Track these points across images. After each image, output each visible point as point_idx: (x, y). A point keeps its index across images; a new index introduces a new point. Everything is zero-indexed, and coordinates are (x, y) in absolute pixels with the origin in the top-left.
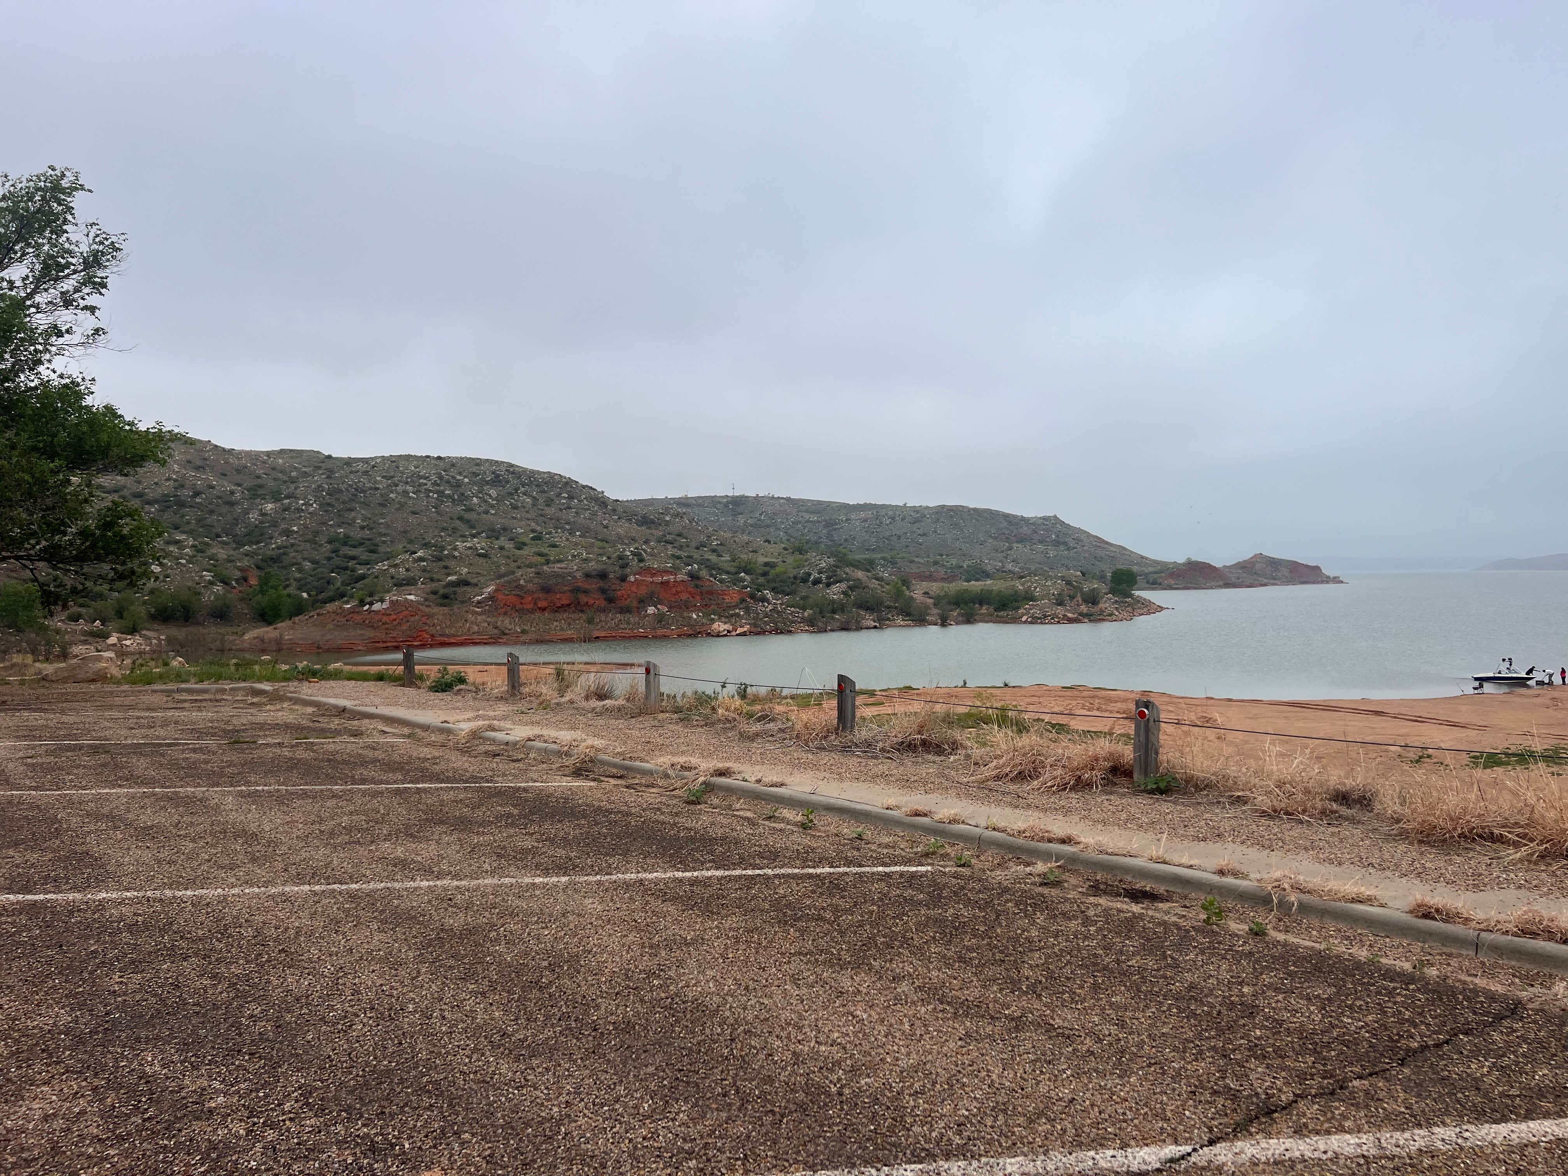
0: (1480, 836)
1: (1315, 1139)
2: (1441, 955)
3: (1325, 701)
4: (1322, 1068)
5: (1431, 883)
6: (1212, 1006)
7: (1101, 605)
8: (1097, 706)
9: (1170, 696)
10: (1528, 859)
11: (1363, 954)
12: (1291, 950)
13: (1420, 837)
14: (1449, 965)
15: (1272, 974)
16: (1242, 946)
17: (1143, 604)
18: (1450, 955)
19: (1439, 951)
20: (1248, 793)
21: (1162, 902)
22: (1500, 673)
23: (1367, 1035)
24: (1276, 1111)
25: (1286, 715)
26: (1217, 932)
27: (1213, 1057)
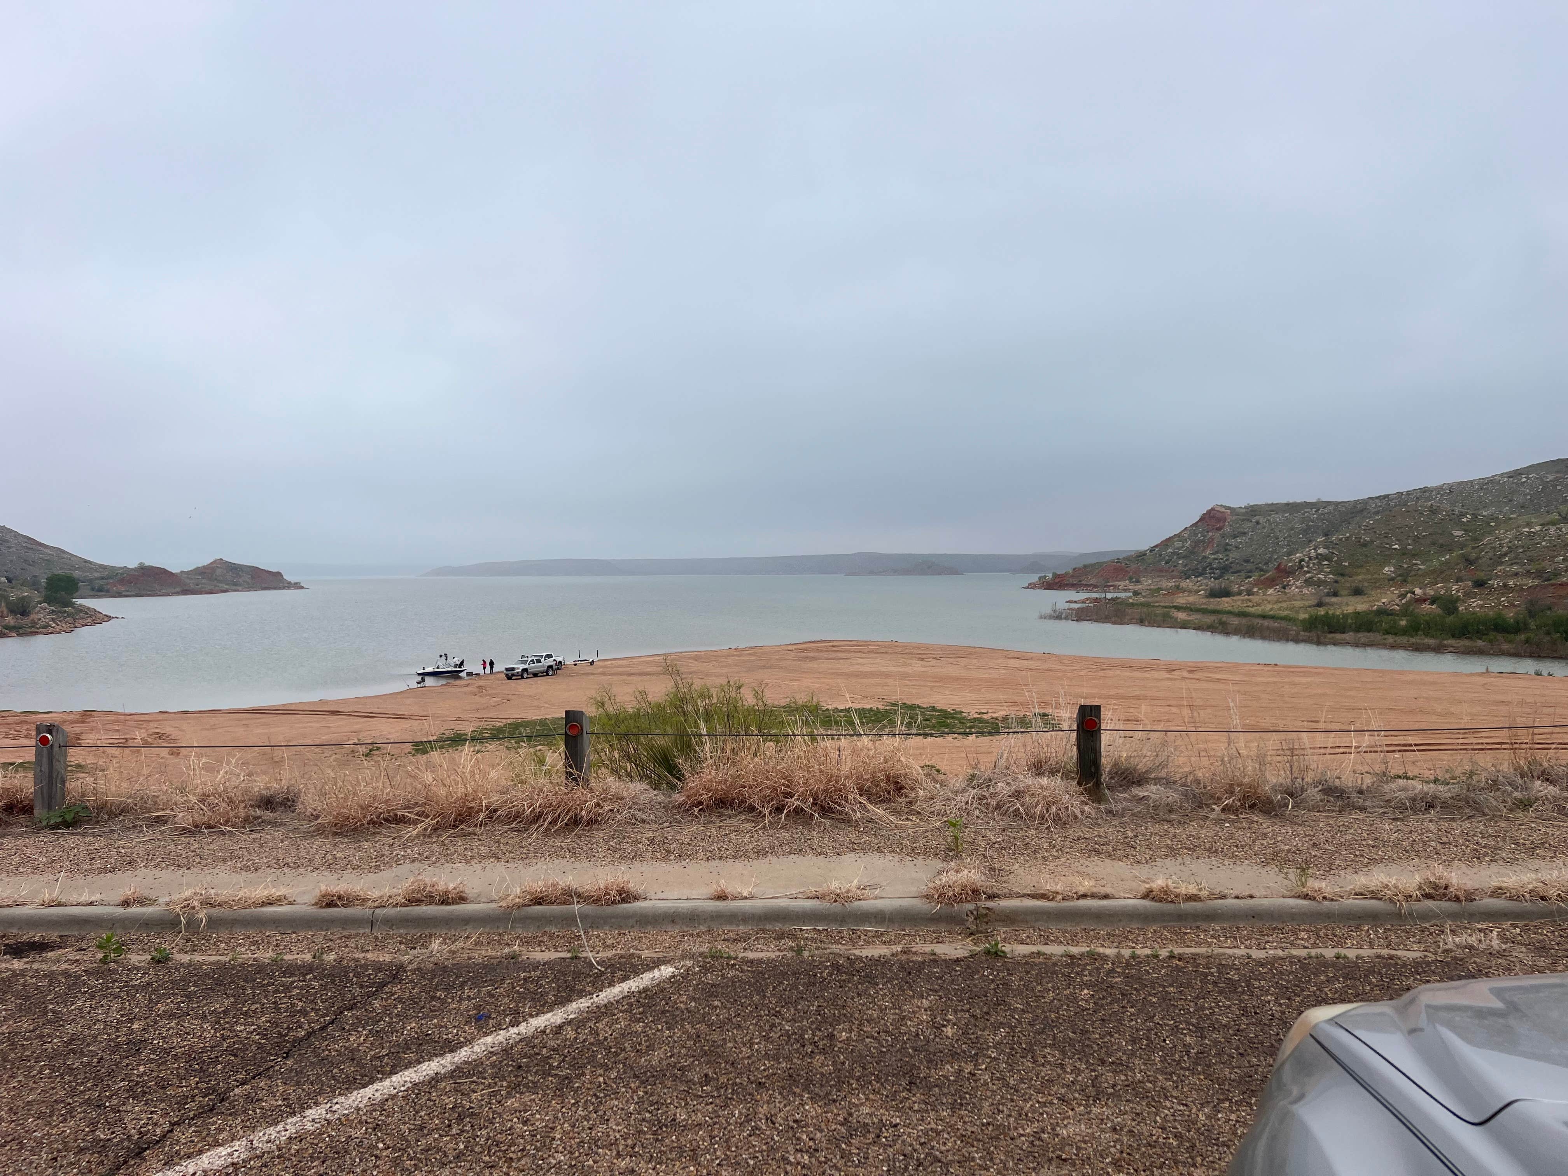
0: (386, 820)
1: (185, 1164)
2: (341, 938)
3: (284, 705)
4: (205, 1085)
5: (340, 871)
6: (93, 1054)
7: (34, 616)
8: (24, 732)
9: (116, 713)
10: (423, 835)
11: (266, 955)
12: (195, 969)
13: (334, 829)
14: (347, 946)
15: (169, 1001)
16: (141, 977)
17: (87, 613)
18: (348, 937)
19: (339, 935)
20: (168, 811)
21: (52, 951)
22: (438, 668)
23: (257, 1037)
24: (148, 1148)
25: (244, 722)
26: (114, 970)
27: (85, 1112)
